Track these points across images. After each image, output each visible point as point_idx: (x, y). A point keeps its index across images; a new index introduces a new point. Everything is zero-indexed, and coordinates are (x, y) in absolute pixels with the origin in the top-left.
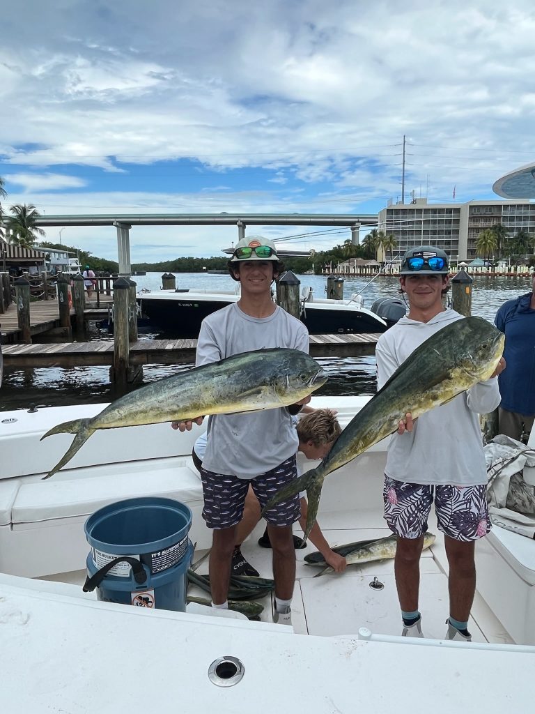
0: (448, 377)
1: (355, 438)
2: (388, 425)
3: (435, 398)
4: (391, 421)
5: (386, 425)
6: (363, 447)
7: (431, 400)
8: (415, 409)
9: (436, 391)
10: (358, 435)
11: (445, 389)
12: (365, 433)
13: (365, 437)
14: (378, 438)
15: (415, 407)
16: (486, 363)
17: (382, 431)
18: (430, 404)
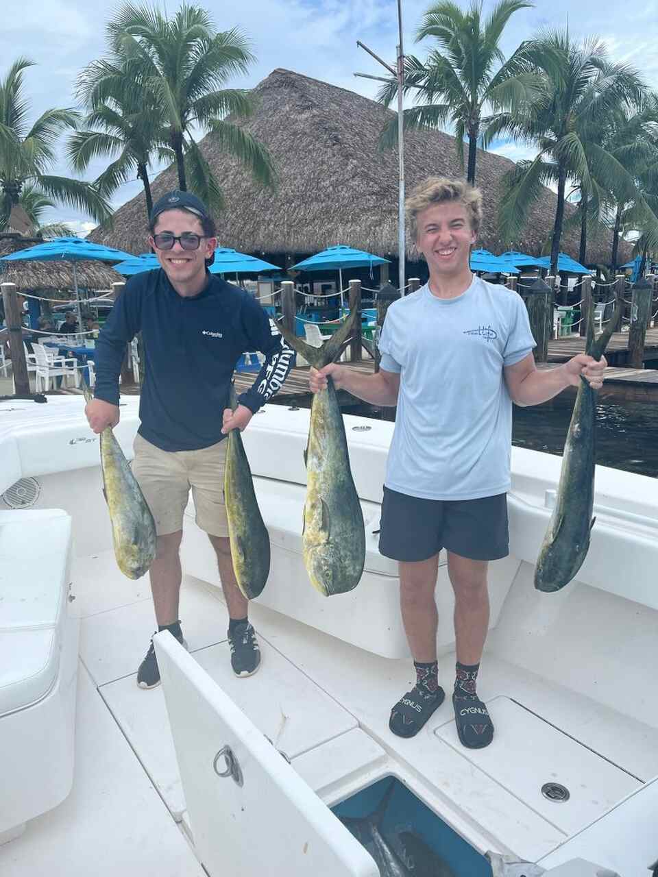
0: (324, 528)
1: (329, 420)
2: (318, 453)
3: (313, 506)
4: (320, 459)
5: (319, 451)
6: (315, 420)
7: (313, 502)
8: (315, 484)
9: (319, 511)
10: (329, 424)
11: (315, 519)
12: (326, 431)
13: (323, 428)
14: (313, 437)
15: (317, 486)
16: (314, 565)
17: (316, 444)
18: (311, 499)
